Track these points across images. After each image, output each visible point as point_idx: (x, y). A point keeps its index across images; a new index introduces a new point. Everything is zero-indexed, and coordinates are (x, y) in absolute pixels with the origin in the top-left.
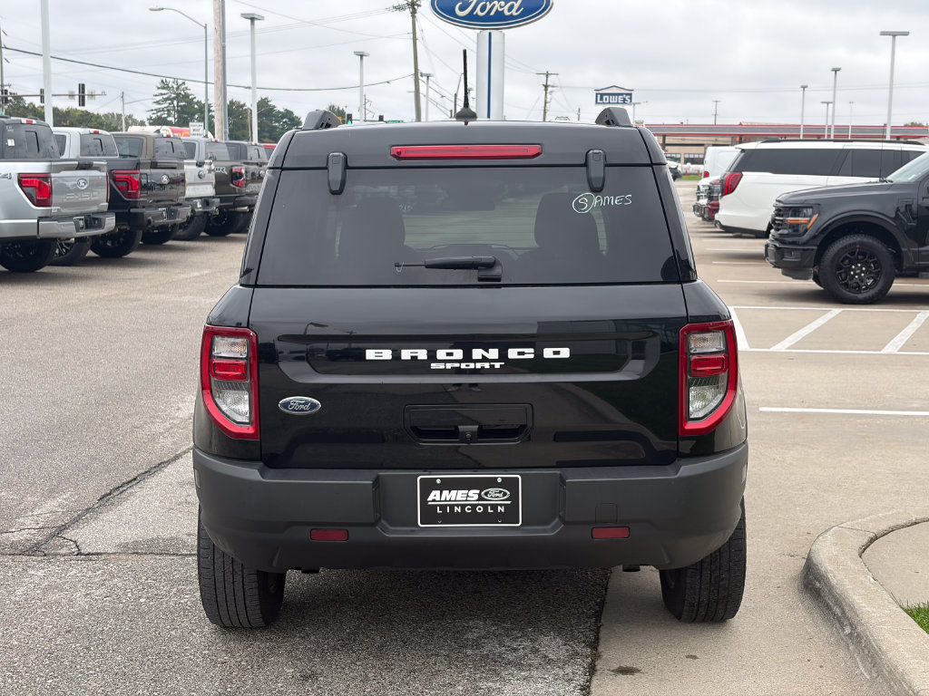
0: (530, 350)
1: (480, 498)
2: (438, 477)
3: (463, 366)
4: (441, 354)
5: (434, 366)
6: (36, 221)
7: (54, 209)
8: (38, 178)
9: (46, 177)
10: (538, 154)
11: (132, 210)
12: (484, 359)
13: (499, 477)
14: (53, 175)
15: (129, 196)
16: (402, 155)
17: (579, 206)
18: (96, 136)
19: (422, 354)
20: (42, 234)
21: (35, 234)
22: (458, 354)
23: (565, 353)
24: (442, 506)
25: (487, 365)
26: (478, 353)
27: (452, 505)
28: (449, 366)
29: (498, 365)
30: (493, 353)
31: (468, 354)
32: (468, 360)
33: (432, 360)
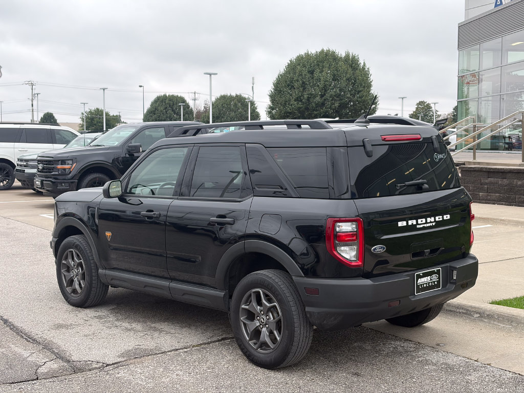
0: (441, 217)
1: (431, 280)
2: (421, 273)
3: (425, 225)
4: (419, 221)
5: (418, 226)
10: (420, 138)
12: (431, 222)
13: (435, 269)
16: (386, 139)
17: (436, 158)
19: (414, 222)
22: (424, 220)
23: (449, 217)
24: (421, 285)
25: (431, 224)
26: (429, 220)
27: (423, 284)
28: (422, 226)
29: (434, 224)
30: (432, 219)
31: (426, 220)
32: (426, 223)
33: (417, 224)
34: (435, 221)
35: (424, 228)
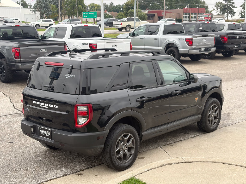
0: (52, 105)
2: (41, 127)
3: (44, 106)
4: (41, 103)
5: (40, 106)
6: (188, 50)
7: (193, 47)
8: (189, 39)
9: (192, 39)
10: (63, 65)
11: (225, 46)
12: (46, 106)
14: (193, 39)
15: (224, 42)
16: (46, 64)
17: (66, 77)
18: (234, 24)
19: (39, 103)
20: (190, 53)
21: (188, 53)
22: (43, 104)
23: (57, 107)
24: (42, 133)
25: (46, 107)
26: (45, 105)
27: (43, 133)
28: (42, 106)
29: (48, 107)
30: (47, 105)
31: (44, 104)
32: (44, 105)
33: (40, 105)
34: (48, 106)
35: (43, 107)
